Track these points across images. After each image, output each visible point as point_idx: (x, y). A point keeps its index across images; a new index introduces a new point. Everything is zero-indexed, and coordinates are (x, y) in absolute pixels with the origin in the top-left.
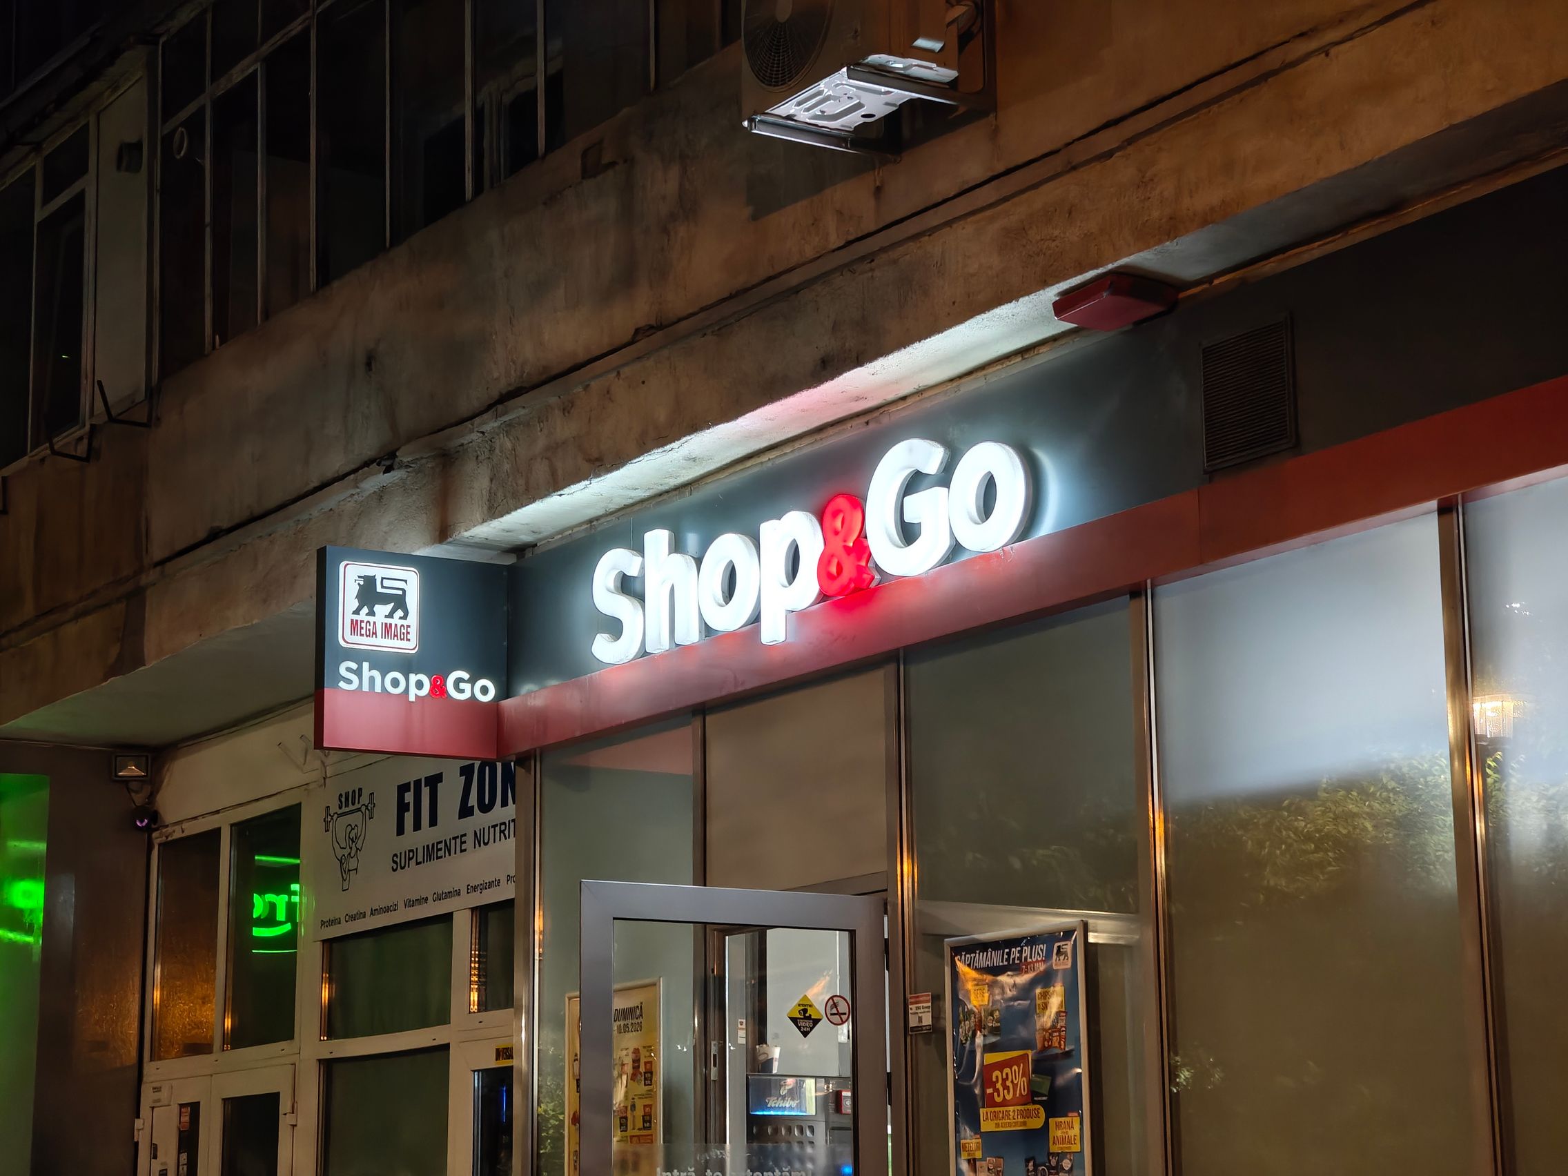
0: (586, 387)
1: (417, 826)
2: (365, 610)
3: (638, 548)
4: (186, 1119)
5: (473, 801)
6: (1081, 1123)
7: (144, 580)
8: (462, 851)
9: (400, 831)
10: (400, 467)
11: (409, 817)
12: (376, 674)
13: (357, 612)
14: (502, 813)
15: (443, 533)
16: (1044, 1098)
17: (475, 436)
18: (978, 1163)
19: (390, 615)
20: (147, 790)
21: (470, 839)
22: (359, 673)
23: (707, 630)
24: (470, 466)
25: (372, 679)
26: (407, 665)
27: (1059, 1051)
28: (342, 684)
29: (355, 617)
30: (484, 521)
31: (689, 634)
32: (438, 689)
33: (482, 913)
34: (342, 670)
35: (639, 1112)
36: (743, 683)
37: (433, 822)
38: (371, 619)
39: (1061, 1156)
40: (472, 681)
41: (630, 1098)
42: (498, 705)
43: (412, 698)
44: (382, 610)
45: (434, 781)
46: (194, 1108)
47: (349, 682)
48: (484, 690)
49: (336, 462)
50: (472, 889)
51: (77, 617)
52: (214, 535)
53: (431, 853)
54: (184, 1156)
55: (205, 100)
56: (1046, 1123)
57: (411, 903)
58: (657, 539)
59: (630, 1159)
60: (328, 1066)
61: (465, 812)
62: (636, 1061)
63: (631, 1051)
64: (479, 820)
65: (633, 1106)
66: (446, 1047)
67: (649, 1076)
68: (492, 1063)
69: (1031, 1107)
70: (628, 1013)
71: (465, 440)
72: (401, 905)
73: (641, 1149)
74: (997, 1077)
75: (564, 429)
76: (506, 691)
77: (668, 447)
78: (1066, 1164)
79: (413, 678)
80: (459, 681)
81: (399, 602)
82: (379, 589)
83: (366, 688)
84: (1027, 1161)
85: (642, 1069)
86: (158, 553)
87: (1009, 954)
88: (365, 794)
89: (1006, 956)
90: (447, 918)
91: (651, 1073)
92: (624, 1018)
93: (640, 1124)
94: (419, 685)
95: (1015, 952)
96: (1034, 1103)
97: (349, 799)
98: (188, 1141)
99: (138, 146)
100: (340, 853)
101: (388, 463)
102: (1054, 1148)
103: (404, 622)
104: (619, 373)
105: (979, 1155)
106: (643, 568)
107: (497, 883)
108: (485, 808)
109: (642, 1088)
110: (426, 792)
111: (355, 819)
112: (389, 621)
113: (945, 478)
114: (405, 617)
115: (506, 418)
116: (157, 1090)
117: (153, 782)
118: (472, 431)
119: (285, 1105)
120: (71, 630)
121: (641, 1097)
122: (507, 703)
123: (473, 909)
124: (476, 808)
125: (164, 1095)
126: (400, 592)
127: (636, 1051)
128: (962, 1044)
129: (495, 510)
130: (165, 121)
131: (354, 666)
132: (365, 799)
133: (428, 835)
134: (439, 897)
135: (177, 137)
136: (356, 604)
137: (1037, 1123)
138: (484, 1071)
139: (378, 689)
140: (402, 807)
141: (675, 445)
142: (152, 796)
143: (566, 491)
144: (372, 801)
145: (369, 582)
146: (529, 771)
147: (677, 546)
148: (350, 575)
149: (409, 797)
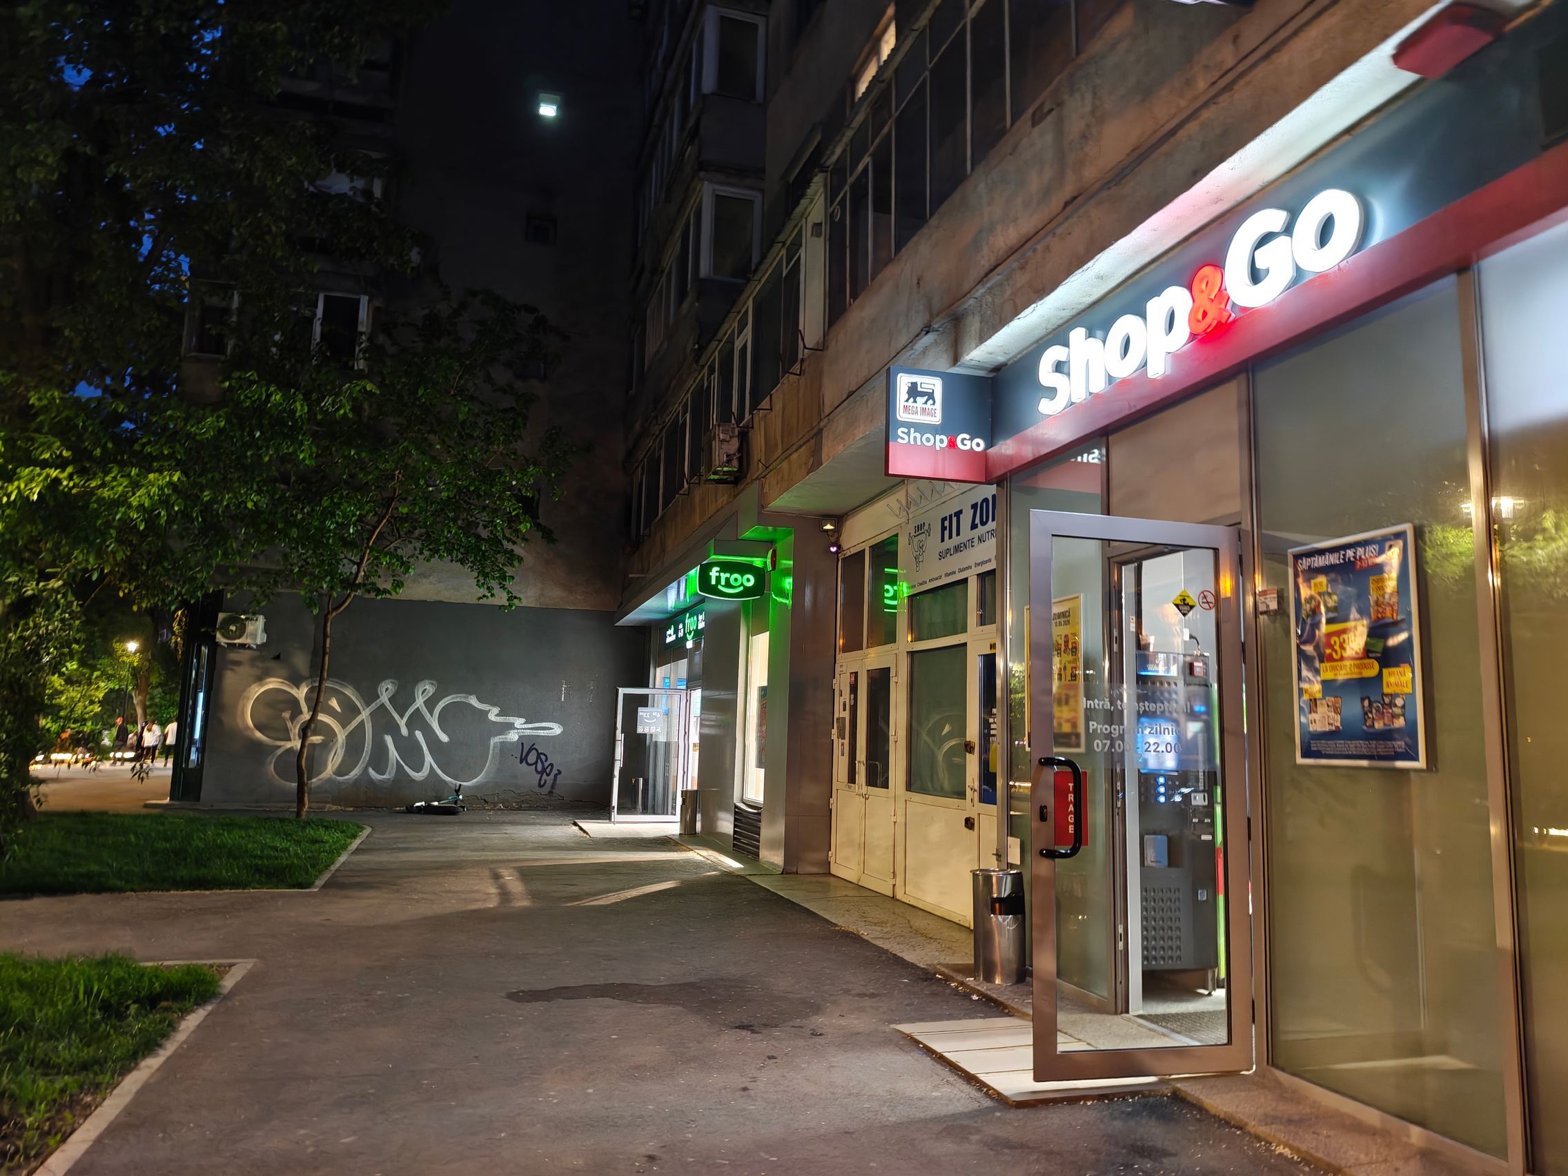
0: (1035, 251)
1: (950, 537)
2: (912, 400)
3: (1066, 344)
4: (853, 679)
5: (977, 521)
6: (1413, 672)
7: (822, 424)
8: (972, 546)
9: (943, 540)
10: (933, 331)
11: (947, 533)
12: (918, 435)
13: (907, 401)
14: (991, 525)
15: (956, 360)
16: (1379, 655)
17: (972, 301)
18: (1318, 702)
19: (926, 403)
20: (836, 535)
21: (976, 540)
22: (908, 434)
23: (1110, 379)
24: (970, 319)
25: (915, 438)
26: (935, 430)
27: (1391, 620)
28: (899, 440)
29: (906, 404)
30: (977, 346)
31: (1099, 386)
32: (952, 444)
33: (982, 576)
34: (899, 432)
35: (1069, 672)
36: (1135, 406)
37: (958, 534)
38: (914, 404)
39: (1393, 696)
40: (971, 440)
41: (1063, 663)
42: (986, 454)
43: (938, 448)
44: (921, 400)
45: (958, 514)
46: (856, 673)
47: (903, 439)
48: (978, 445)
49: (903, 340)
50: (977, 565)
51: (796, 451)
52: (850, 394)
53: (957, 549)
54: (852, 696)
55: (847, 188)
56: (1380, 674)
57: (947, 575)
58: (1078, 334)
59: (1063, 698)
60: (912, 654)
61: (974, 526)
62: (1066, 642)
63: (1063, 637)
64: (981, 530)
65: (1065, 668)
66: (965, 644)
67: (1075, 650)
68: (988, 652)
69: (1366, 661)
70: (1063, 615)
71: (966, 306)
72: (943, 576)
73: (1071, 693)
74: (1335, 642)
75: (1021, 279)
76: (990, 444)
77: (1085, 267)
78: (1399, 702)
79: (938, 437)
80: (963, 439)
81: (930, 396)
82: (919, 389)
83: (912, 442)
84: (1363, 700)
85: (1070, 647)
86: (827, 411)
87: (1344, 555)
88: (927, 526)
89: (1342, 557)
90: (965, 581)
91: (1076, 648)
92: (1059, 618)
93: (1069, 678)
94: (942, 441)
95: (1350, 553)
96: (1369, 658)
97: (919, 528)
98: (854, 689)
99: (820, 224)
100: (915, 554)
101: (927, 329)
102: (1386, 690)
103: (932, 407)
104: (1054, 234)
105: (1319, 696)
106: (1069, 355)
107: (990, 560)
108: (983, 523)
109: (1070, 658)
110: (954, 520)
111: (922, 537)
112: (925, 406)
113: (1288, 230)
114: (934, 404)
115: (988, 285)
116: (841, 666)
117: (838, 531)
118: (970, 298)
119: (892, 673)
120: (795, 456)
121: (1069, 662)
122: (990, 451)
123: (978, 575)
124: (979, 525)
125: (844, 668)
126: (931, 391)
127: (1066, 636)
128: (1303, 619)
129: (982, 339)
130: (831, 206)
131: (906, 430)
132: (926, 527)
133: (956, 540)
134: (961, 570)
135: (836, 211)
136: (907, 396)
137: (1372, 672)
138: (984, 655)
139: (919, 443)
140: (944, 528)
141: (1090, 264)
142: (838, 538)
143: (1023, 314)
144: (929, 528)
145: (914, 385)
146: (1003, 488)
147: (1090, 334)
148: (903, 381)
149: (947, 523)
